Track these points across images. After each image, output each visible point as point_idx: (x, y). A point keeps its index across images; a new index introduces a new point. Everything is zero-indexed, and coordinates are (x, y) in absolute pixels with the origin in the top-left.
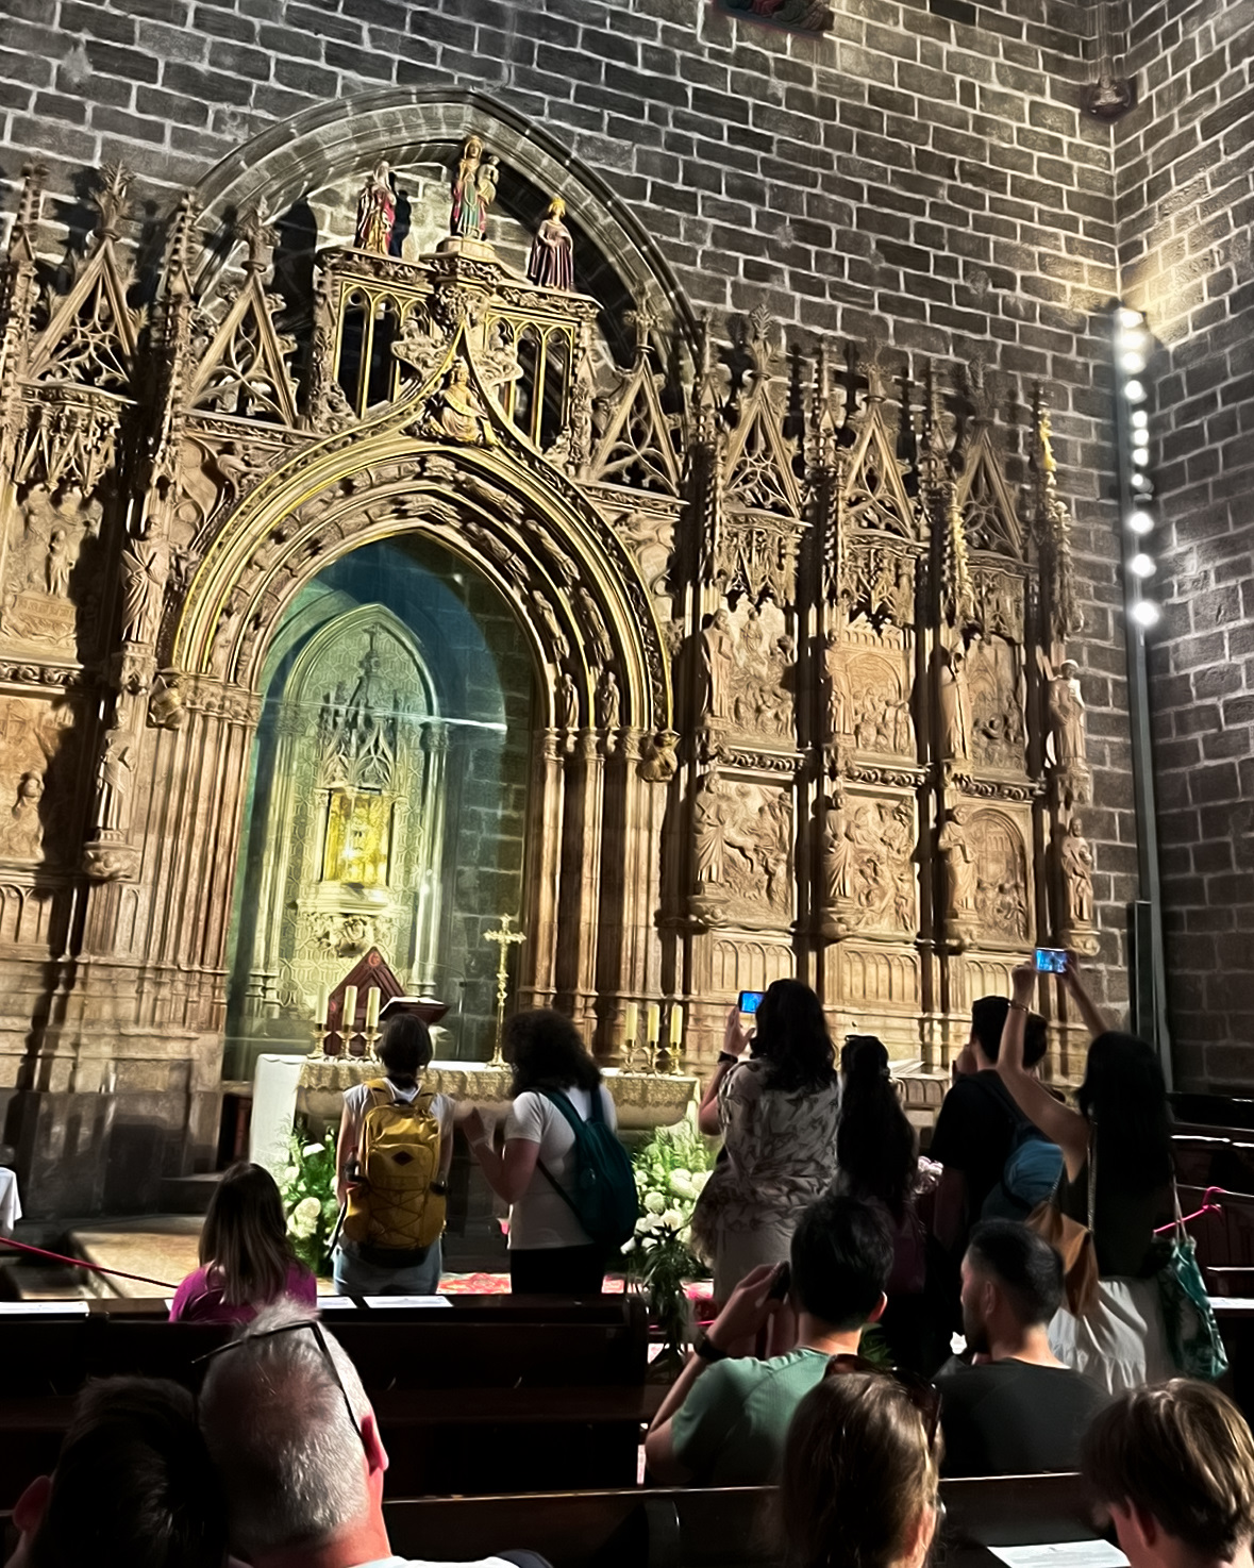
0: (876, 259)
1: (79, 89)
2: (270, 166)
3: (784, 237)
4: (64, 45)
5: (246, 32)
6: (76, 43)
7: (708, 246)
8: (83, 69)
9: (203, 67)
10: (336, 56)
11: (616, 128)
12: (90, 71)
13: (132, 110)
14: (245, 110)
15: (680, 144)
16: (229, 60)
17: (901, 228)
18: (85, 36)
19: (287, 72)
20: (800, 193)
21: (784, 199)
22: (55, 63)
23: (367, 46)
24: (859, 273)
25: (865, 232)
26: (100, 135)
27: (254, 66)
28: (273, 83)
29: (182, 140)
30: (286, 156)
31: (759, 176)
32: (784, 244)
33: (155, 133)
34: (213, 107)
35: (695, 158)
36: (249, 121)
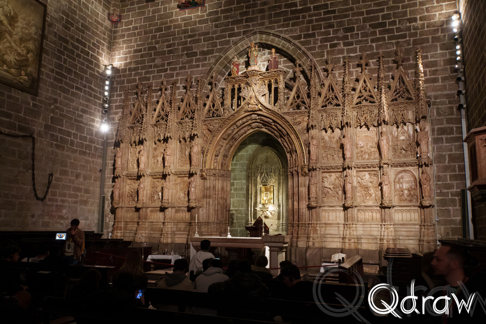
0: (369, 29)
1: (185, 63)
2: (219, 64)
3: (341, 34)
4: (182, 55)
5: (212, 38)
6: (184, 54)
7: (319, 44)
8: (185, 59)
9: (205, 49)
10: (230, 36)
11: (293, 25)
12: (187, 59)
13: (194, 63)
14: (214, 55)
15: (310, 22)
16: (210, 46)
17: (377, 18)
18: (185, 52)
19: (221, 44)
20: (345, 21)
21: (340, 24)
22: (181, 60)
23: (236, 31)
24: (364, 35)
25: (365, 24)
26: (189, 70)
27: (214, 45)
28: (219, 47)
29: (203, 66)
30: (222, 61)
31: (333, 21)
32: (341, 36)
33: (198, 66)
34: (208, 57)
35: (315, 23)
36: (215, 57)
